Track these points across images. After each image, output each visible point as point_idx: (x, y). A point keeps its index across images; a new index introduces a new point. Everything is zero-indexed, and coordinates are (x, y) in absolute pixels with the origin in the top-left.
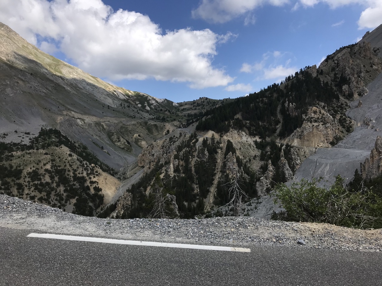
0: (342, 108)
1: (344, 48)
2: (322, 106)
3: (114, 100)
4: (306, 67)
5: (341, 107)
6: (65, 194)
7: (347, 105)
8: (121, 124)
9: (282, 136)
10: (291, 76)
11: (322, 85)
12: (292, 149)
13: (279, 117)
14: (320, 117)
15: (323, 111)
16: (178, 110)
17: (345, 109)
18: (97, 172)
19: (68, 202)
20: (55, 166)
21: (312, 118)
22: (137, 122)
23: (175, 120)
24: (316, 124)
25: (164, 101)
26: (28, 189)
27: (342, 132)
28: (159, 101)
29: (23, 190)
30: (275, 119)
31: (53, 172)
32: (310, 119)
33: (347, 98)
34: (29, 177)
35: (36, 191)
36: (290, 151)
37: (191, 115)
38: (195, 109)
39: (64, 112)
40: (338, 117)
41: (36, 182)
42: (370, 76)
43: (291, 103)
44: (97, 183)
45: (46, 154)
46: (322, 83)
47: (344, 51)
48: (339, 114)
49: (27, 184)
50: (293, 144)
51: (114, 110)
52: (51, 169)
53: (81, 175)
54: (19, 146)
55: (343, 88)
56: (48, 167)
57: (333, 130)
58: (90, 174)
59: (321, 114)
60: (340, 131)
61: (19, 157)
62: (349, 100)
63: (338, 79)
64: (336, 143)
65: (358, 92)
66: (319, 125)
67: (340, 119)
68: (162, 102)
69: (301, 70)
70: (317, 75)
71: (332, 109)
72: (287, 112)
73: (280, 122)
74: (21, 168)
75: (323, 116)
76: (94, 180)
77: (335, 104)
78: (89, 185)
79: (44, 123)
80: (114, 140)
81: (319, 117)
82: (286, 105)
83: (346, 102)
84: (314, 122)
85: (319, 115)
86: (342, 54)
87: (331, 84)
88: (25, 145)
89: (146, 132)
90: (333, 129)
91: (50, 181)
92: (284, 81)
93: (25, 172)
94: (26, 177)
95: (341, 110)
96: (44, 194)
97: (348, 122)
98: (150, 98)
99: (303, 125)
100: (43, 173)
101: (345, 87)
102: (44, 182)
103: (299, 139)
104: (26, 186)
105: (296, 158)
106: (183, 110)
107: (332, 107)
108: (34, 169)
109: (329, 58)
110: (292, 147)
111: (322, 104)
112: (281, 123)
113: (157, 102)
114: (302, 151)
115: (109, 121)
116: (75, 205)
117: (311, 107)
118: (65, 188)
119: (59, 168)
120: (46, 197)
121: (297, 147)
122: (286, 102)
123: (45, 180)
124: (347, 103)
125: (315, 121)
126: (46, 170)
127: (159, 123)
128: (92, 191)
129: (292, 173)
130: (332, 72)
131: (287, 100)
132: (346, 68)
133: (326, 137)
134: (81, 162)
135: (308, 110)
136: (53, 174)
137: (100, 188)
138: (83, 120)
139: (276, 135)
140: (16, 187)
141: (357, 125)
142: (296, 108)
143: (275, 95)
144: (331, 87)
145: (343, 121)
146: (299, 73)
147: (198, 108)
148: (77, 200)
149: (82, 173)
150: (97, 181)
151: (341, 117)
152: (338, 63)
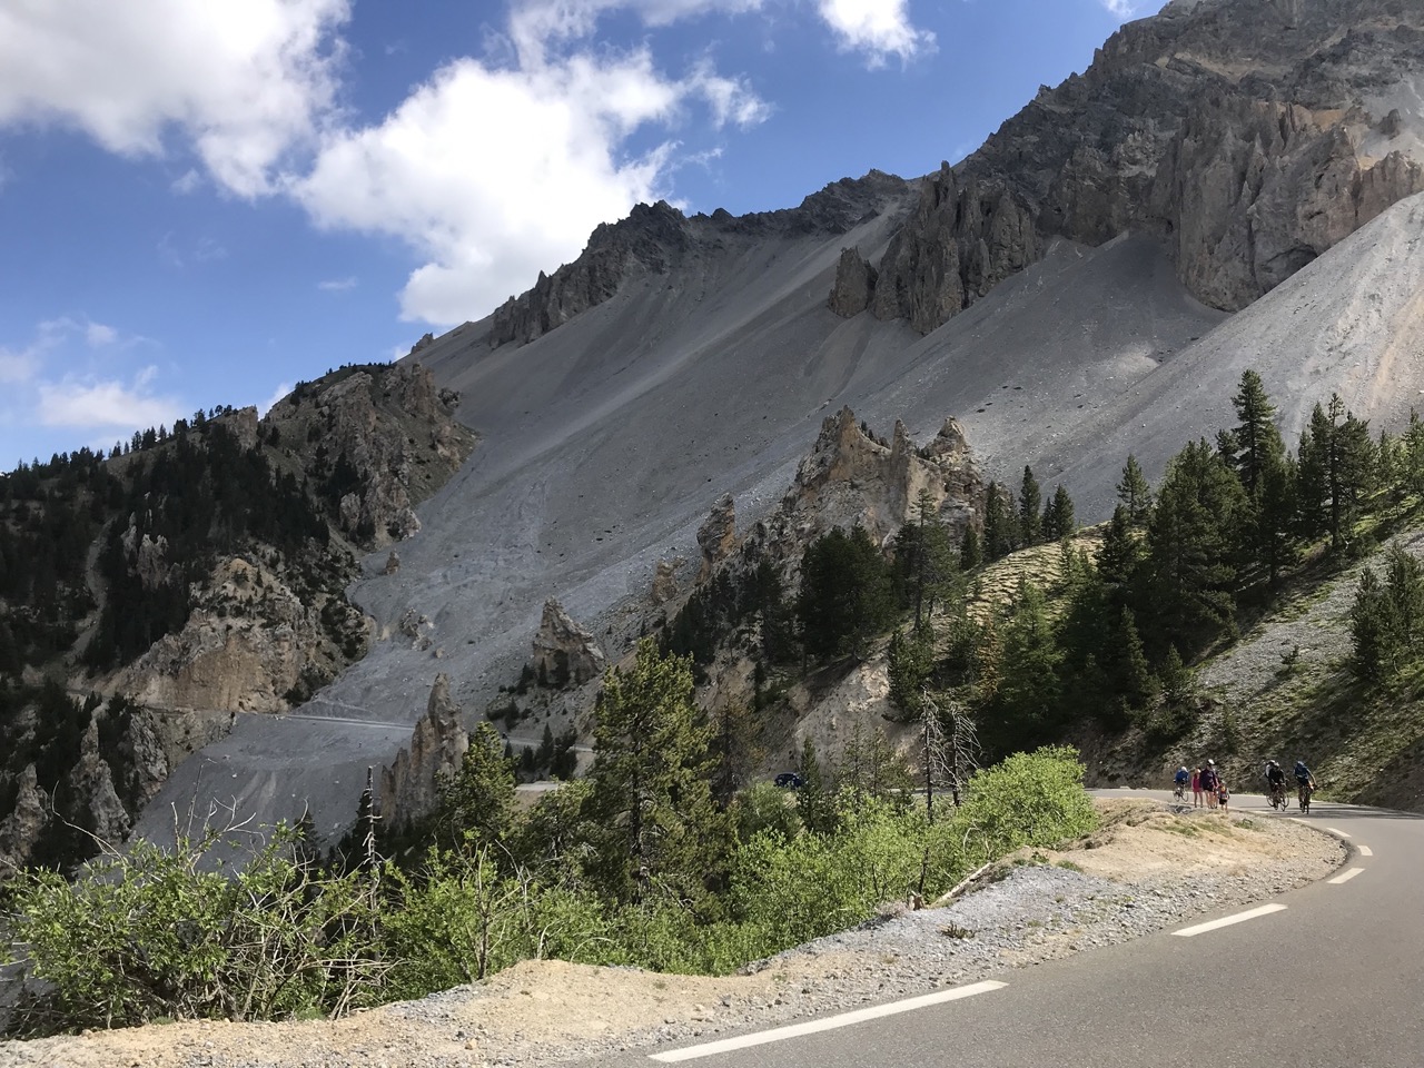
0: (335, 573)
1: (355, 369)
2: (268, 557)
4: (220, 407)
5: (334, 570)
7: (351, 564)
9: (100, 661)
10: (157, 431)
11: (274, 483)
12: (135, 717)
13: (94, 583)
14: (257, 600)
15: (268, 578)
17: (346, 576)
21: (227, 599)
24: (239, 623)
27: (331, 656)
30: (73, 593)
32: (220, 603)
33: (353, 540)
36: (125, 724)
40: (320, 602)
42: (428, 477)
43: (146, 536)
46: (273, 474)
47: (354, 380)
48: (323, 592)
50: (142, 698)
55: (343, 504)
57: (298, 647)
59: (261, 586)
60: (325, 654)
62: (359, 546)
63: (330, 470)
64: (306, 694)
65: (388, 524)
66: (251, 627)
67: (324, 611)
69: (201, 415)
70: (258, 445)
71: (301, 574)
72: (130, 570)
73: (95, 607)
75: (269, 596)
77: (313, 556)
81: (254, 597)
82: (128, 540)
83: (349, 553)
84: (235, 616)
85: (253, 589)
86: (347, 388)
87: (305, 484)
90: (301, 644)
92: (127, 445)
95: (331, 577)
97: (351, 623)
99: (191, 626)
101: (349, 502)
103: (167, 680)
105: (150, 755)
107: (303, 565)
109: (302, 392)
110: (138, 710)
111: (269, 551)
112: (100, 610)
114: (177, 727)
117: (226, 559)
121: (155, 711)
122: (126, 527)
124: (352, 557)
125: (239, 612)
129: (127, 816)
130: (310, 440)
131: (132, 519)
132: (356, 438)
133: (274, 672)
135: (212, 569)
139: (70, 657)
141: (380, 633)
142: (168, 558)
143: (84, 495)
144: (304, 494)
145: (335, 618)
146: (189, 424)
151: (331, 602)
152: (331, 417)
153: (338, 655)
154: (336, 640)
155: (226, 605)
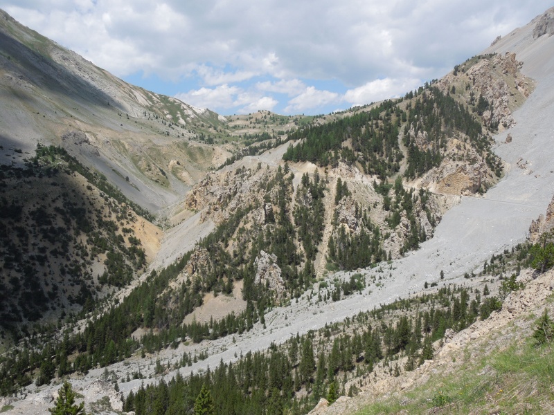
0: (486, 143)
3: (133, 105)
6: (89, 247)
7: (491, 139)
8: (150, 145)
9: (410, 175)
11: (459, 108)
12: (431, 196)
14: (465, 154)
15: (467, 146)
16: (228, 127)
17: (490, 144)
18: (130, 215)
19: (96, 259)
20: (69, 203)
21: (455, 154)
22: (173, 143)
23: (227, 142)
24: (461, 163)
25: (205, 112)
26: (34, 236)
27: (491, 176)
28: (197, 111)
29: (27, 238)
31: (68, 212)
32: (453, 156)
33: (490, 130)
34: (33, 219)
35: (47, 240)
37: (250, 137)
38: (254, 127)
39: (65, 120)
41: (45, 227)
42: (516, 101)
43: (419, 131)
44: (133, 231)
45: (54, 184)
47: (482, 63)
48: (485, 151)
49: (31, 229)
50: (429, 190)
51: (136, 122)
52: (64, 208)
53: (108, 219)
54: (12, 171)
55: (484, 115)
56: (60, 204)
57: (481, 173)
58: (122, 217)
59: (466, 149)
61: (15, 188)
62: (492, 132)
63: (476, 101)
64: (484, 190)
65: (503, 122)
66: (465, 165)
67: (487, 159)
68: (203, 114)
71: (476, 144)
72: (414, 144)
73: (403, 157)
74: (20, 204)
75: (469, 153)
76: (128, 227)
77: (477, 137)
78: (122, 234)
79: (39, 137)
80: (142, 168)
82: (412, 133)
83: (488, 135)
84: (459, 161)
85: (463, 151)
86: (480, 66)
87: (467, 108)
88: (20, 169)
89: (187, 158)
90: (481, 171)
91: (64, 226)
93: (26, 211)
94: (28, 218)
95: (485, 145)
96: (59, 245)
97: (497, 163)
98: (185, 107)
99: (443, 164)
100: (53, 213)
101: (487, 114)
102: (56, 227)
103: (436, 183)
104: (31, 232)
106: (235, 127)
108: (39, 206)
109: (458, 69)
110: (430, 194)
111: (463, 135)
112: (406, 158)
113: (195, 113)
114: (442, 200)
115: (132, 139)
116: (106, 263)
117: (450, 139)
118: (87, 238)
119: (75, 207)
120: (61, 250)
121: (434, 194)
122: (410, 128)
123: (56, 224)
124: (490, 136)
125: (460, 159)
126: (57, 209)
127: (205, 145)
128: (128, 245)
129: (433, 229)
130: (467, 90)
131: (411, 125)
133: (474, 182)
134: (106, 199)
135: (447, 143)
136: (68, 216)
137: (138, 238)
138: (95, 135)
139: (400, 174)
140: (16, 233)
144: (467, 112)
145: (491, 161)
146: (423, 88)
147: (257, 126)
148: (108, 255)
149: (110, 217)
150: (132, 228)
151: (488, 155)
152: (474, 79)
153: (494, 175)
154: (493, 170)
155: (456, 156)
